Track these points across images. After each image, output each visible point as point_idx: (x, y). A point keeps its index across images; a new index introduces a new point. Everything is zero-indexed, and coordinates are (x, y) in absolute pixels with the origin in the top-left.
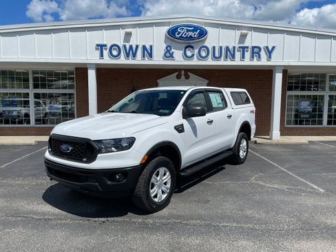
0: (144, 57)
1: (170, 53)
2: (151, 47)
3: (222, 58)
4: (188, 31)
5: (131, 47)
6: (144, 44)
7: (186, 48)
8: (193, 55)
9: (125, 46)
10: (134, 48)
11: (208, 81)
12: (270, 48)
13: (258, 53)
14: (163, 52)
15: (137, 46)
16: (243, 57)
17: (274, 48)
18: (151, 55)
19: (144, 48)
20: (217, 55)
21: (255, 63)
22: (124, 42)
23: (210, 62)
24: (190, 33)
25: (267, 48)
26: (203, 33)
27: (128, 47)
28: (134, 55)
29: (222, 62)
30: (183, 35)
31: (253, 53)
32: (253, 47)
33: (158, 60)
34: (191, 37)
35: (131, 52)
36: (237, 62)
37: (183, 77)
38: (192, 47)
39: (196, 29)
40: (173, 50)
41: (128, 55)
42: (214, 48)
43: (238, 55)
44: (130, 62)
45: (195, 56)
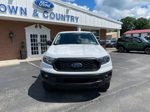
0: (22, 14)
1: (36, 14)
2: (26, 9)
3: (60, 19)
4: (45, 3)
5: (13, 7)
6: (21, 6)
7: (44, 12)
8: (48, 16)
9: (9, 6)
10: (15, 8)
11: (50, 30)
12: (77, 17)
13: (73, 19)
14: (32, 13)
15: (17, 7)
16: (68, 20)
17: (78, 17)
18: (26, 14)
19: (21, 9)
20: (58, 18)
21: (72, 23)
22: (8, 3)
23: (55, 21)
24: (46, 5)
25: (76, 17)
26: (52, 6)
27: (11, 7)
28: (16, 12)
29: (60, 21)
30: (43, 5)
31: (72, 19)
32: (72, 16)
33: (30, 17)
34: (47, 7)
35: (13, 10)
36: (66, 22)
37: (38, 27)
38: (47, 12)
39: (49, 3)
40: (38, 12)
41: (11, 12)
42: (57, 14)
43: (66, 19)
44: (13, 16)
45: (49, 17)
